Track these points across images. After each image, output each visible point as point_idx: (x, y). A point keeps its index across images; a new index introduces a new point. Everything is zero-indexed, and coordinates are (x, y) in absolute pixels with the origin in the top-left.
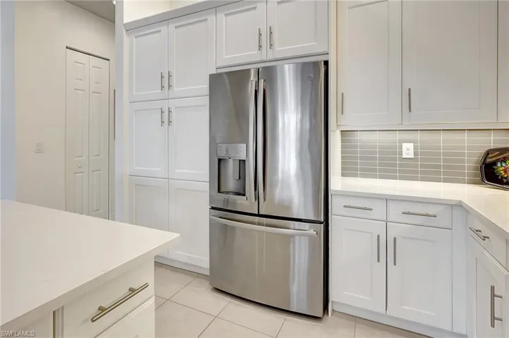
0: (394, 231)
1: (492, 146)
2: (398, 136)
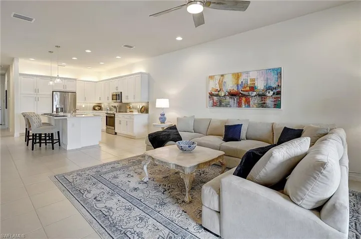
1: (95, 105)
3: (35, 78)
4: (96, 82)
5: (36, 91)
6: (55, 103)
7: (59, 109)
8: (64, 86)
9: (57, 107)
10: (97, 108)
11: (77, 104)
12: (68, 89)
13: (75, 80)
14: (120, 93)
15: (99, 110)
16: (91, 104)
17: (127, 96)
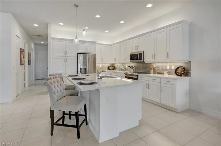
1: (109, 66)
3: (64, 42)
4: (111, 45)
5: (65, 53)
6: (79, 65)
7: (83, 69)
8: (87, 49)
9: (81, 67)
10: (111, 68)
11: (97, 65)
12: (89, 52)
13: (95, 43)
14: (142, 52)
15: (113, 70)
16: (107, 64)
17: (153, 54)
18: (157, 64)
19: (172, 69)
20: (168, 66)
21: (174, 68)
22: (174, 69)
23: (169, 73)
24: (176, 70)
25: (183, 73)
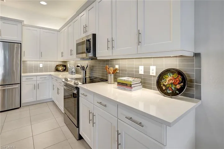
0: (38, 82)
1: (58, 64)
2: (39, 62)
10: (60, 68)
13: (20, 22)
14: (91, 37)
15: (63, 71)
16: (53, 62)
17: (110, 40)
18: (121, 62)
19: (151, 74)
20: (143, 67)
21: (155, 71)
22: (155, 74)
23: (144, 83)
24: (161, 76)
25: (178, 87)
